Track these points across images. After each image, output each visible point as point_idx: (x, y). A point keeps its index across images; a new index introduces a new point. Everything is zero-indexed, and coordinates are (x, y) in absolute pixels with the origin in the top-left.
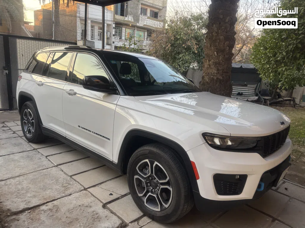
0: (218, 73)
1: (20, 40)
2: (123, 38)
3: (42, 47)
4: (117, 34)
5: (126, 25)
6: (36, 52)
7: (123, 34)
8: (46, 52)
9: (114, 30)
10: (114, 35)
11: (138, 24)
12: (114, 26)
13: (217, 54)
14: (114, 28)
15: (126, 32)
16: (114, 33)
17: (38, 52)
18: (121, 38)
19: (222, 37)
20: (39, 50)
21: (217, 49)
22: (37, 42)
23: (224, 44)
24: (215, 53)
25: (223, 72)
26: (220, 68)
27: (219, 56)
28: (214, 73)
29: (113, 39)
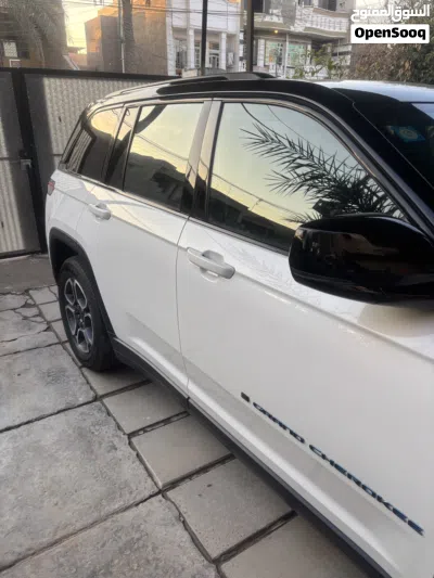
1: (52, 80)
2: (261, 63)
3: (102, 94)
5: (267, 32)
6: (89, 109)
8: (113, 107)
9: (241, 47)
10: (241, 59)
11: (292, 29)
12: (241, 36)
15: (266, 48)
16: (241, 54)
17: (94, 108)
20: (96, 103)
22: (90, 82)
29: (239, 67)
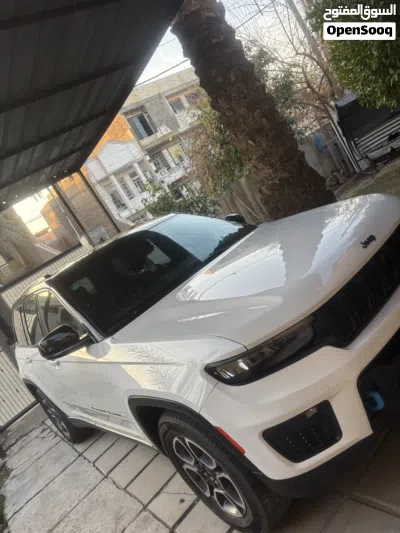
0: (276, 170)
2: (173, 165)
4: (161, 165)
5: (165, 143)
7: (169, 158)
9: (152, 164)
10: (156, 172)
11: (180, 130)
12: (148, 158)
13: (254, 141)
14: (150, 161)
15: (169, 154)
16: (154, 168)
18: (169, 168)
19: (242, 111)
21: (247, 135)
23: (254, 117)
24: (250, 142)
25: (282, 163)
26: (274, 161)
27: (259, 142)
28: (270, 175)
29: (159, 176)
